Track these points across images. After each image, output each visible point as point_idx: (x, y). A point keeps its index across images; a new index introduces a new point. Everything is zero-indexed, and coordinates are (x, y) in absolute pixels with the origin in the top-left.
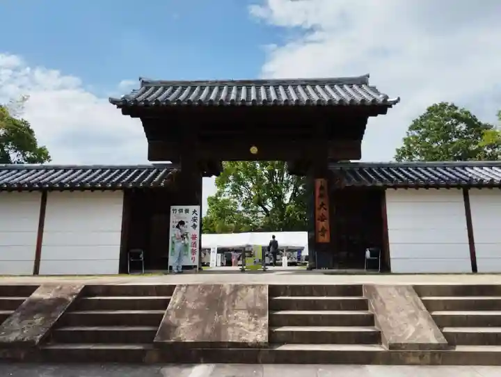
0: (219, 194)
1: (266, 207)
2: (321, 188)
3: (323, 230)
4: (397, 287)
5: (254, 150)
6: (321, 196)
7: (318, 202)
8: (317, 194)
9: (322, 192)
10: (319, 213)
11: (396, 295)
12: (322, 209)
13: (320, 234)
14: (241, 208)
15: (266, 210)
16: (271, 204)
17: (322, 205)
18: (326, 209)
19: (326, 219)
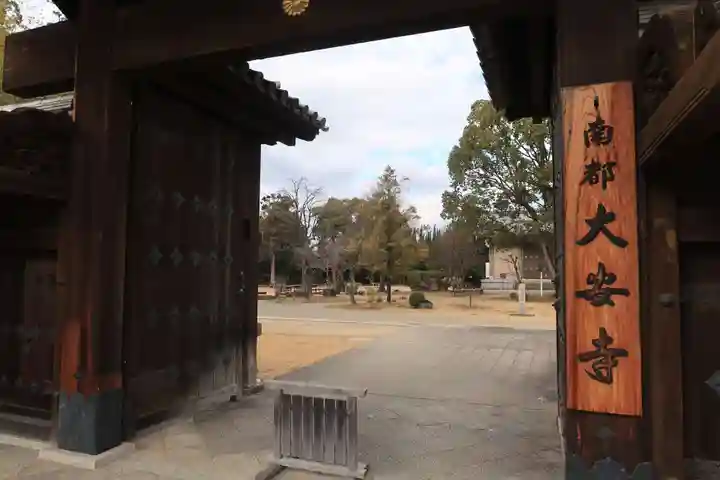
2: (598, 133)
3: (607, 351)
9: (599, 153)
12: (602, 239)
17: (601, 222)
18: (621, 243)
19: (625, 292)
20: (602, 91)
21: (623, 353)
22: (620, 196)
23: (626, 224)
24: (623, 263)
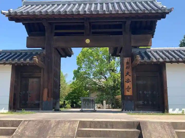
0: (79, 69)
1: (106, 75)
2: (127, 63)
3: (129, 88)
4: (161, 123)
5: (88, 41)
6: (127, 68)
7: (125, 71)
8: (125, 66)
9: (128, 65)
10: (126, 78)
11: (159, 128)
12: (128, 75)
13: (126, 90)
14: (92, 77)
15: (106, 77)
16: (109, 74)
17: (128, 73)
18: (130, 76)
19: (130, 81)
20: (128, 58)
22: (130, 70)
23: (130, 74)
24: (130, 78)
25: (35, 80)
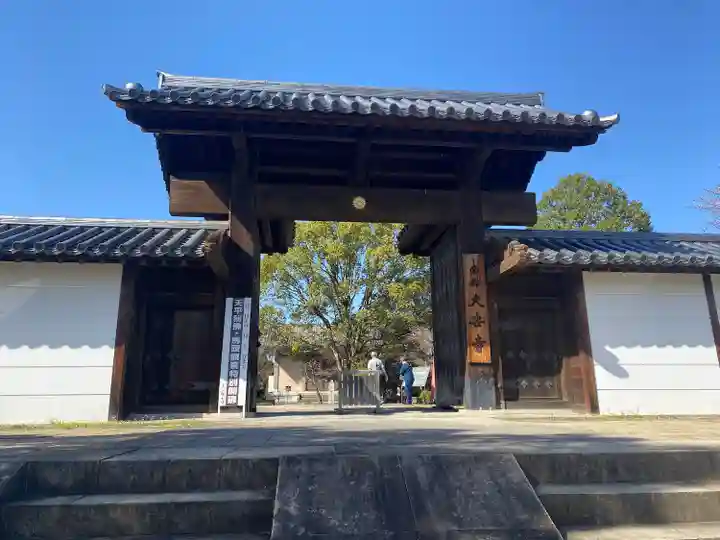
2: (474, 270)
3: (480, 342)
5: (359, 203)
6: (474, 283)
7: (469, 292)
8: (468, 278)
9: (475, 276)
10: (471, 312)
12: (476, 305)
13: (474, 347)
17: (476, 299)
18: (482, 306)
19: (483, 322)
20: (475, 256)
21: (485, 342)
22: (482, 291)
23: (483, 300)
24: (483, 312)
25: (196, 316)
